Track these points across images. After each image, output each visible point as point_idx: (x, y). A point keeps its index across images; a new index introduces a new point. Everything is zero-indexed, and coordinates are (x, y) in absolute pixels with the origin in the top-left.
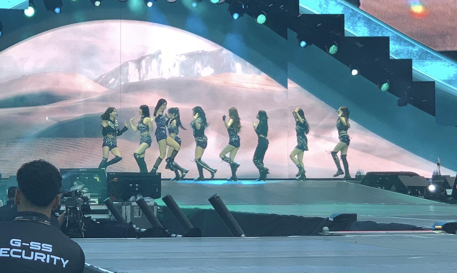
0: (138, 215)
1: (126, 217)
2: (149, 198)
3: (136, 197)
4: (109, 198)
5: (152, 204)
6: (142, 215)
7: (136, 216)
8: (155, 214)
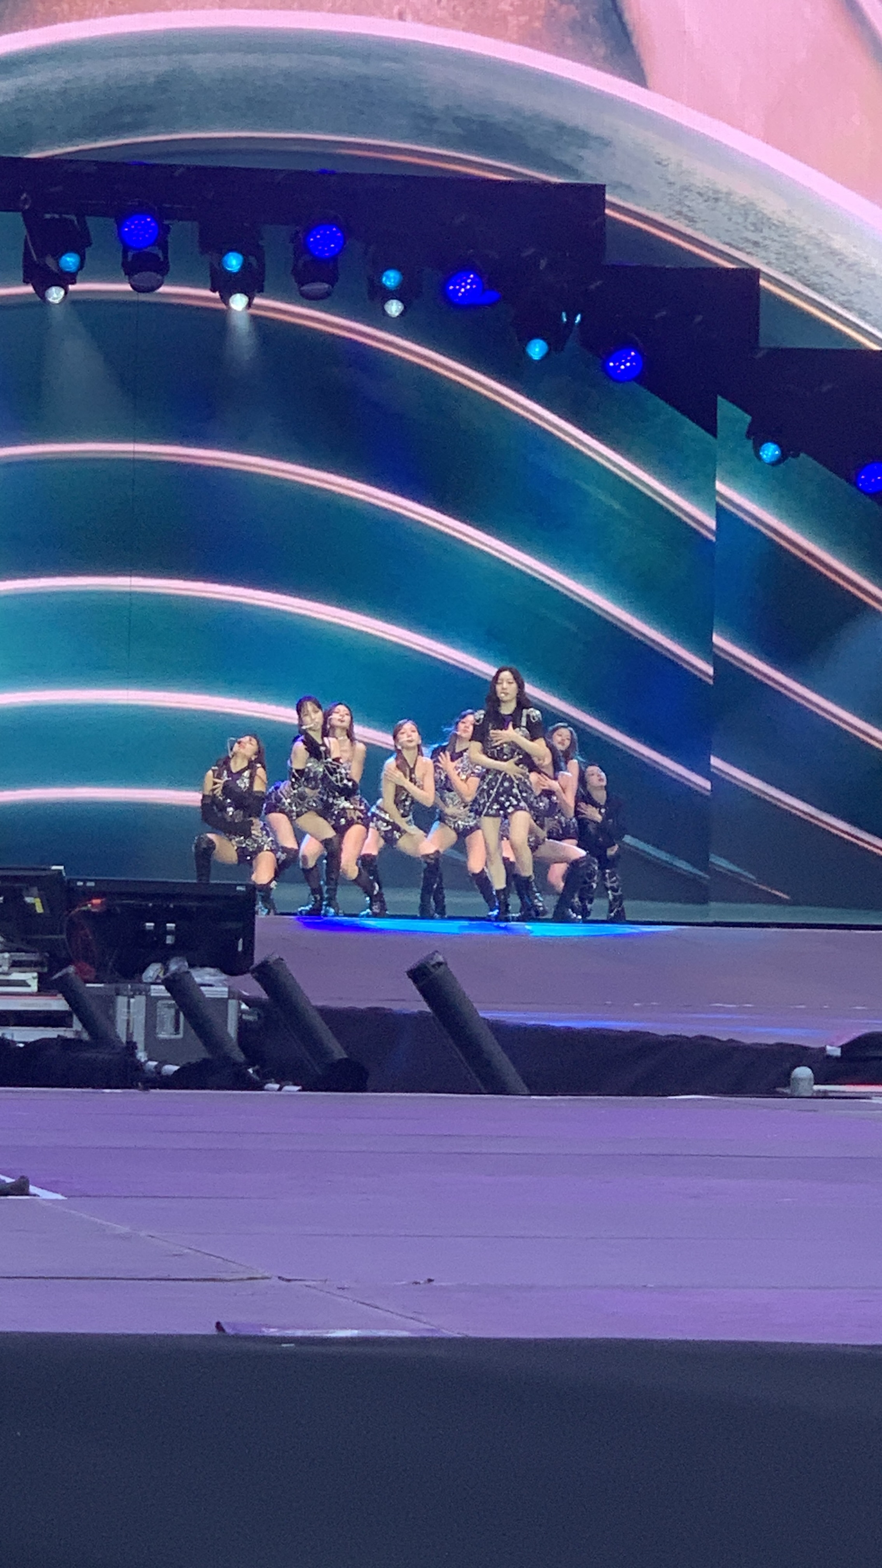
0: (172, 1030)
1: (129, 1035)
2: (212, 970)
3: (166, 969)
4: (71, 969)
5: (221, 991)
6: (185, 1026)
7: (165, 1034)
8: (232, 1029)
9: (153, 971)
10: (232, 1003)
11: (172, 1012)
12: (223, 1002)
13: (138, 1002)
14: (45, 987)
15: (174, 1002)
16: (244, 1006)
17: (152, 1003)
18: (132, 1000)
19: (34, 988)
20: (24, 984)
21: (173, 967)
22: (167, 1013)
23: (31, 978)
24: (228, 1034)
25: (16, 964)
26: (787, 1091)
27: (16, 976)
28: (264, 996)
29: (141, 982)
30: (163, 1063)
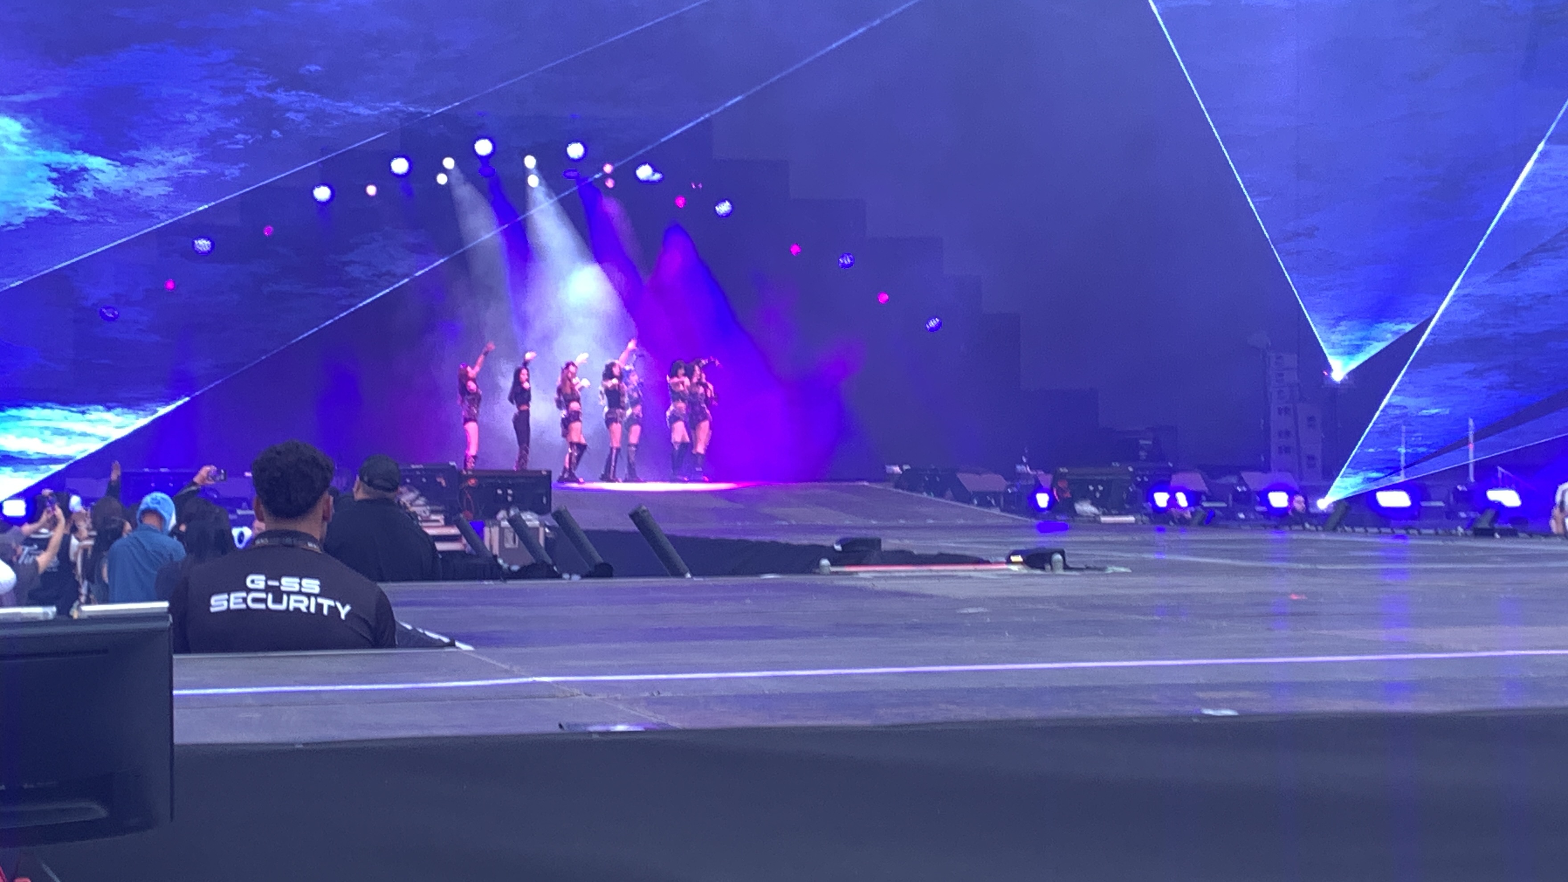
0: (512, 543)
1: (491, 546)
2: (529, 513)
3: (508, 513)
4: (462, 515)
5: (537, 523)
6: (519, 542)
7: (509, 545)
8: (542, 541)
9: (502, 514)
10: (541, 530)
11: (512, 535)
12: (537, 529)
13: (495, 530)
14: (448, 523)
15: (512, 530)
16: (547, 530)
17: (502, 530)
18: (492, 530)
19: (442, 522)
20: (437, 521)
21: (512, 513)
22: (509, 535)
23: (440, 518)
24: (539, 544)
25: (433, 512)
26: (817, 571)
27: (433, 517)
28: (556, 524)
29: (495, 518)
30: (511, 564)
